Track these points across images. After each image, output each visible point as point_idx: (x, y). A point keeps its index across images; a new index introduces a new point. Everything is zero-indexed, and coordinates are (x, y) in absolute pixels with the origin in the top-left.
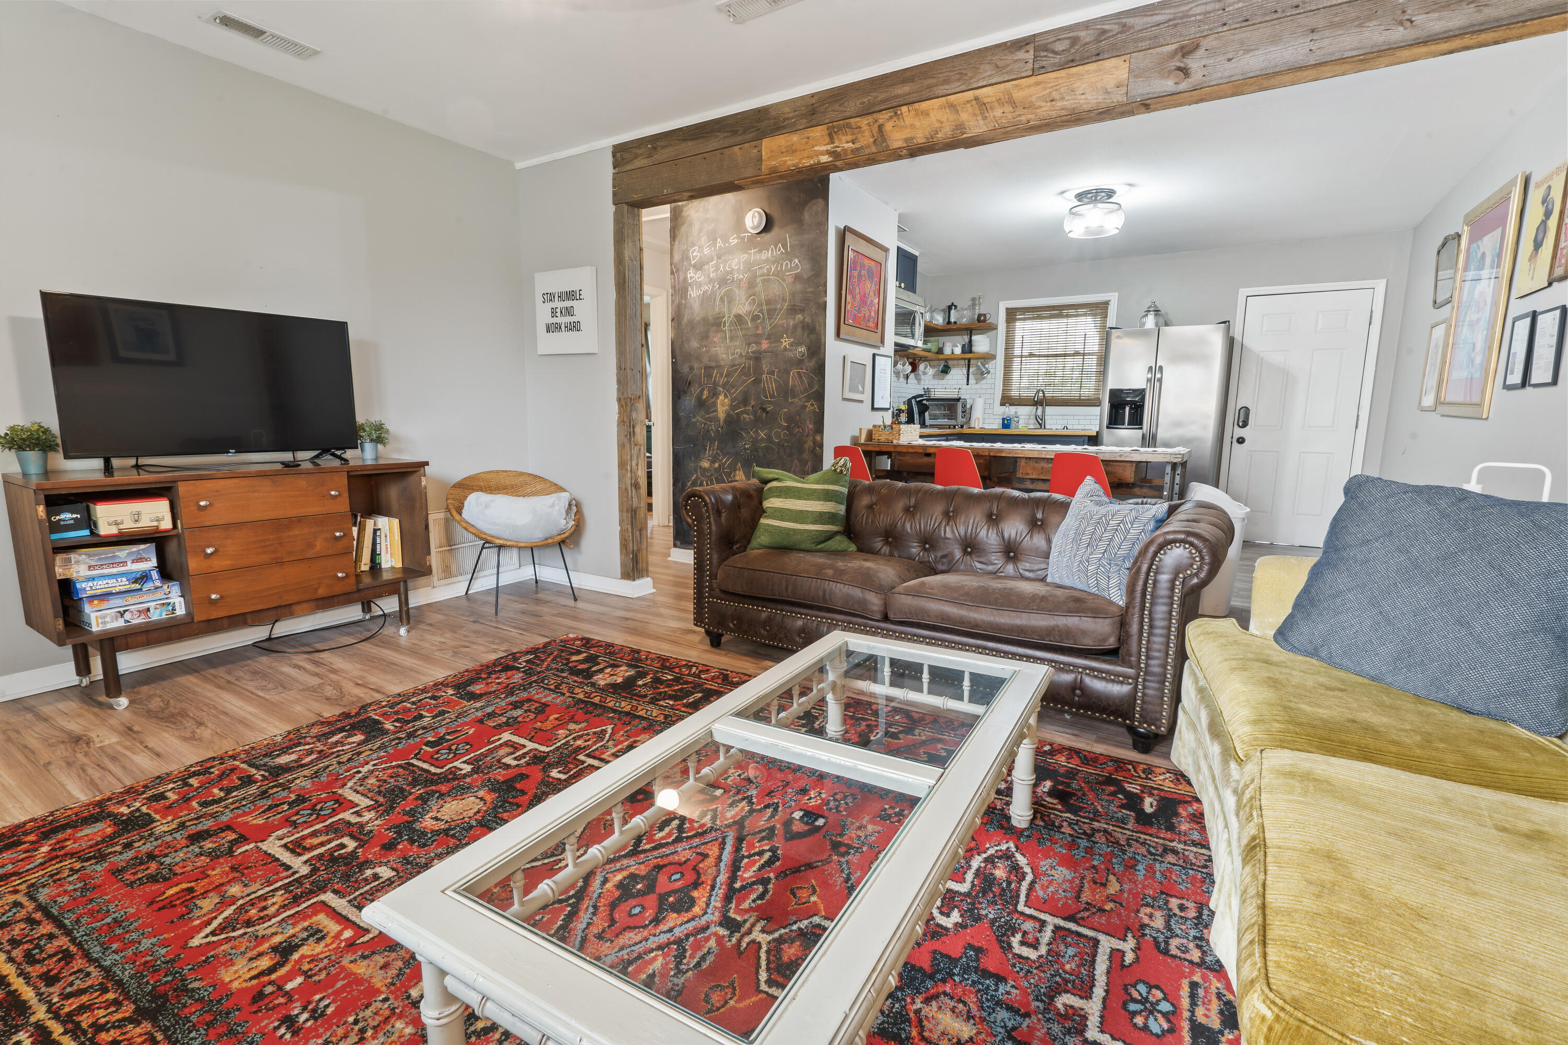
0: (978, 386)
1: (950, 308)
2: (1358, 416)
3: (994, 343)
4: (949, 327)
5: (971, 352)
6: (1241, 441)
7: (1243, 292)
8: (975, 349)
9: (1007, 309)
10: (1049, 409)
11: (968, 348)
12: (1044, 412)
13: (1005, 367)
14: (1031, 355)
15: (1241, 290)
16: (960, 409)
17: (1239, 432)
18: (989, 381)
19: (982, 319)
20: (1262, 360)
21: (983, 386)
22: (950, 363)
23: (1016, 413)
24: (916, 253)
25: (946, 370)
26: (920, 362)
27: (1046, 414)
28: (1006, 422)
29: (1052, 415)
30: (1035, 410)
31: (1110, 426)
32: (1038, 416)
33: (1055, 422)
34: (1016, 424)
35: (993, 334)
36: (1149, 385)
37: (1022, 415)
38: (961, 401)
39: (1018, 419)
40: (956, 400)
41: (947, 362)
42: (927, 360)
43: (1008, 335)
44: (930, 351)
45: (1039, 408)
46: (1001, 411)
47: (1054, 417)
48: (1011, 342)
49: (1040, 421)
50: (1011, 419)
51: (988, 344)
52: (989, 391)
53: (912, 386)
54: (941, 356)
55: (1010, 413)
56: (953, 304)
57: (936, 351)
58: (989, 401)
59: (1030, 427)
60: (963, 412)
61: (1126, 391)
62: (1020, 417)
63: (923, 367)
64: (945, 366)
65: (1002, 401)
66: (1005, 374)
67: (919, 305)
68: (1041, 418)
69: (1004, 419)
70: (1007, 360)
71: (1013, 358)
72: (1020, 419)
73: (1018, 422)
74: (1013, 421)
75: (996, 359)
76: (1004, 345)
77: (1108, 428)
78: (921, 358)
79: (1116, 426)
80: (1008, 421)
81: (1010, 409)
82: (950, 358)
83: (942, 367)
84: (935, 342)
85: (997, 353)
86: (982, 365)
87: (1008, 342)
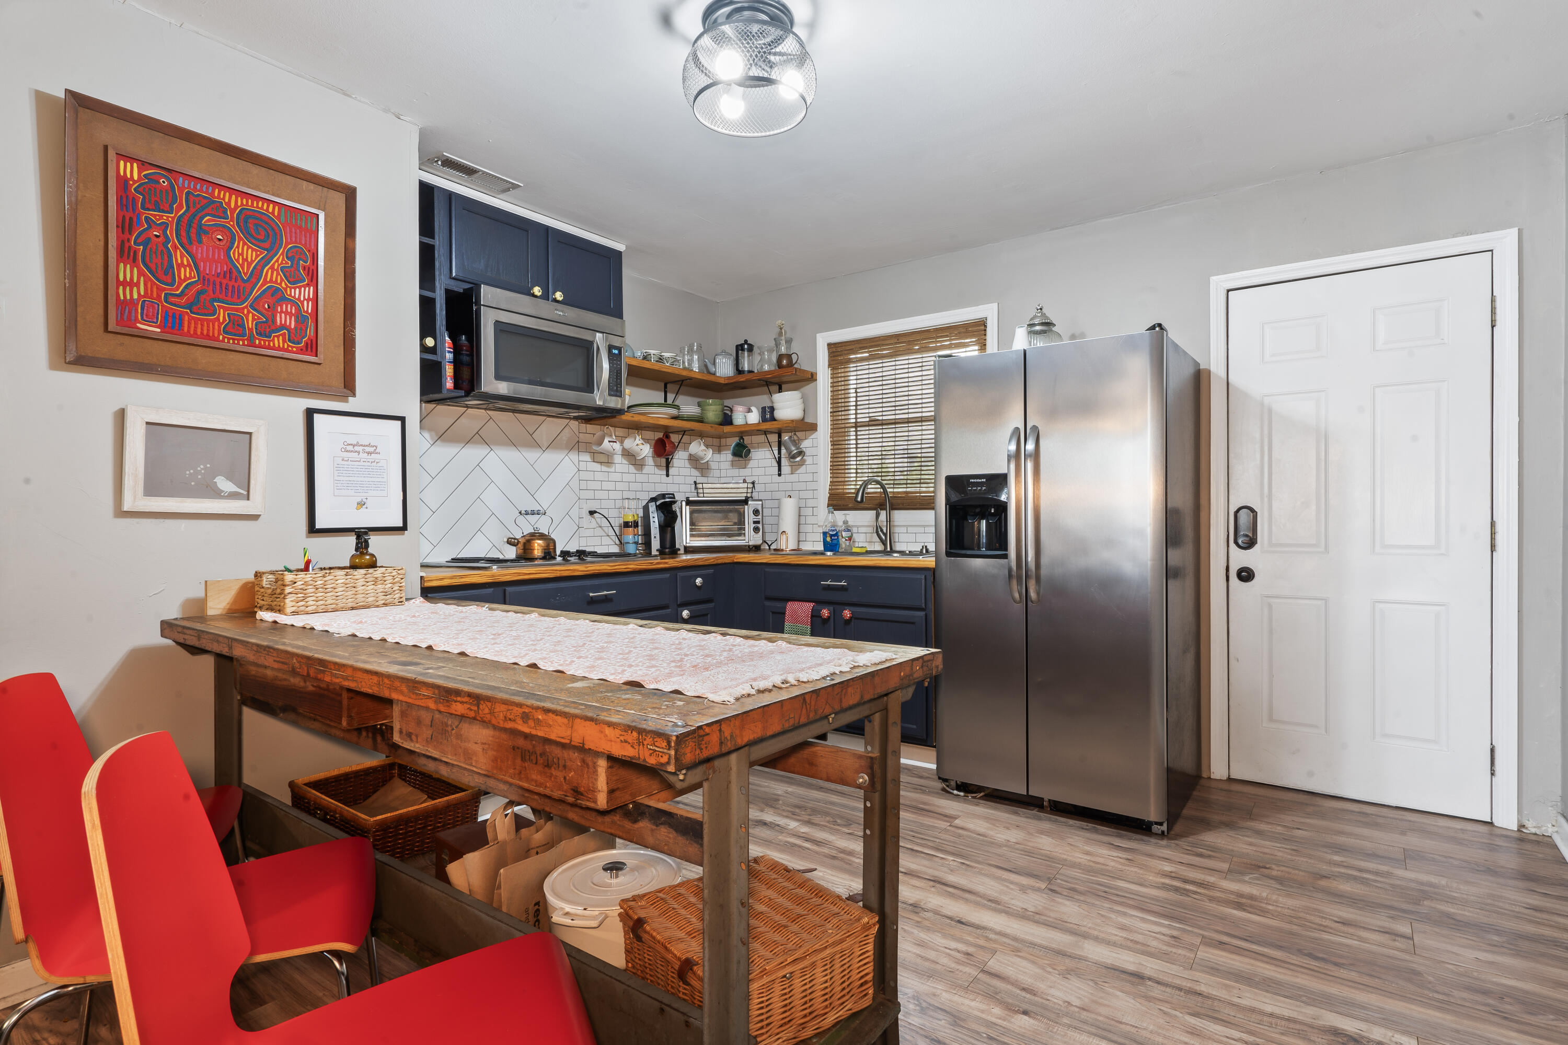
0: (794, 477)
1: (740, 348)
2: (1493, 524)
3: (809, 404)
4: (742, 378)
5: (773, 419)
6: (1246, 575)
7: (1219, 282)
8: (779, 414)
9: (829, 345)
10: (900, 517)
11: (768, 414)
12: (889, 520)
13: (834, 443)
14: (873, 423)
15: (1214, 279)
16: (749, 518)
17: (1240, 558)
18: (810, 468)
19: (786, 363)
20: (1270, 410)
21: (803, 477)
22: (747, 440)
23: (845, 522)
24: (620, 247)
25: (741, 452)
26: (686, 438)
27: (896, 524)
28: (828, 539)
29: (907, 526)
30: (878, 516)
31: (952, 551)
32: (882, 531)
33: (911, 537)
34: (847, 543)
35: (808, 388)
36: (1013, 466)
37: (858, 527)
38: (750, 503)
39: (849, 534)
40: (745, 502)
41: (742, 438)
42: (701, 435)
43: (835, 389)
44: (700, 420)
45: (883, 514)
46: (826, 519)
47: (910, 530)
48: (840, 401)
49: (884, 537)
50: (836, 535)
51: (801, 407)
52: (811, 486)
53: (678, 480)
54: (727, 429)
55: (840, 523)
56: (746, 342)
57: (719, 420)
58: (811, 503)
59: (870, 548)
60: (755, 522)
61: (975, 480)
62: (855, 530)
63: (697, 447)
64: (738, 445)
65: (831, 502)
66: (834, 456)
67: (603, 333)
68: (885, 531)
69: (825, 534)
70: (835, 431)
71: (845, 428)
72: (854, 535)
73: (850, 539)
74: (840, 537)
75: (816, 430)
76: (830, 406)
77: (948, 554)
78: (685, 431)
79: (964, 552)
80: (831, 538)
81: (840, 516)
82: (745, 432)
83: (734, 448)
84: (715, 405)
85: (816, 418)
86: (791, 441)
87: (835, 401)
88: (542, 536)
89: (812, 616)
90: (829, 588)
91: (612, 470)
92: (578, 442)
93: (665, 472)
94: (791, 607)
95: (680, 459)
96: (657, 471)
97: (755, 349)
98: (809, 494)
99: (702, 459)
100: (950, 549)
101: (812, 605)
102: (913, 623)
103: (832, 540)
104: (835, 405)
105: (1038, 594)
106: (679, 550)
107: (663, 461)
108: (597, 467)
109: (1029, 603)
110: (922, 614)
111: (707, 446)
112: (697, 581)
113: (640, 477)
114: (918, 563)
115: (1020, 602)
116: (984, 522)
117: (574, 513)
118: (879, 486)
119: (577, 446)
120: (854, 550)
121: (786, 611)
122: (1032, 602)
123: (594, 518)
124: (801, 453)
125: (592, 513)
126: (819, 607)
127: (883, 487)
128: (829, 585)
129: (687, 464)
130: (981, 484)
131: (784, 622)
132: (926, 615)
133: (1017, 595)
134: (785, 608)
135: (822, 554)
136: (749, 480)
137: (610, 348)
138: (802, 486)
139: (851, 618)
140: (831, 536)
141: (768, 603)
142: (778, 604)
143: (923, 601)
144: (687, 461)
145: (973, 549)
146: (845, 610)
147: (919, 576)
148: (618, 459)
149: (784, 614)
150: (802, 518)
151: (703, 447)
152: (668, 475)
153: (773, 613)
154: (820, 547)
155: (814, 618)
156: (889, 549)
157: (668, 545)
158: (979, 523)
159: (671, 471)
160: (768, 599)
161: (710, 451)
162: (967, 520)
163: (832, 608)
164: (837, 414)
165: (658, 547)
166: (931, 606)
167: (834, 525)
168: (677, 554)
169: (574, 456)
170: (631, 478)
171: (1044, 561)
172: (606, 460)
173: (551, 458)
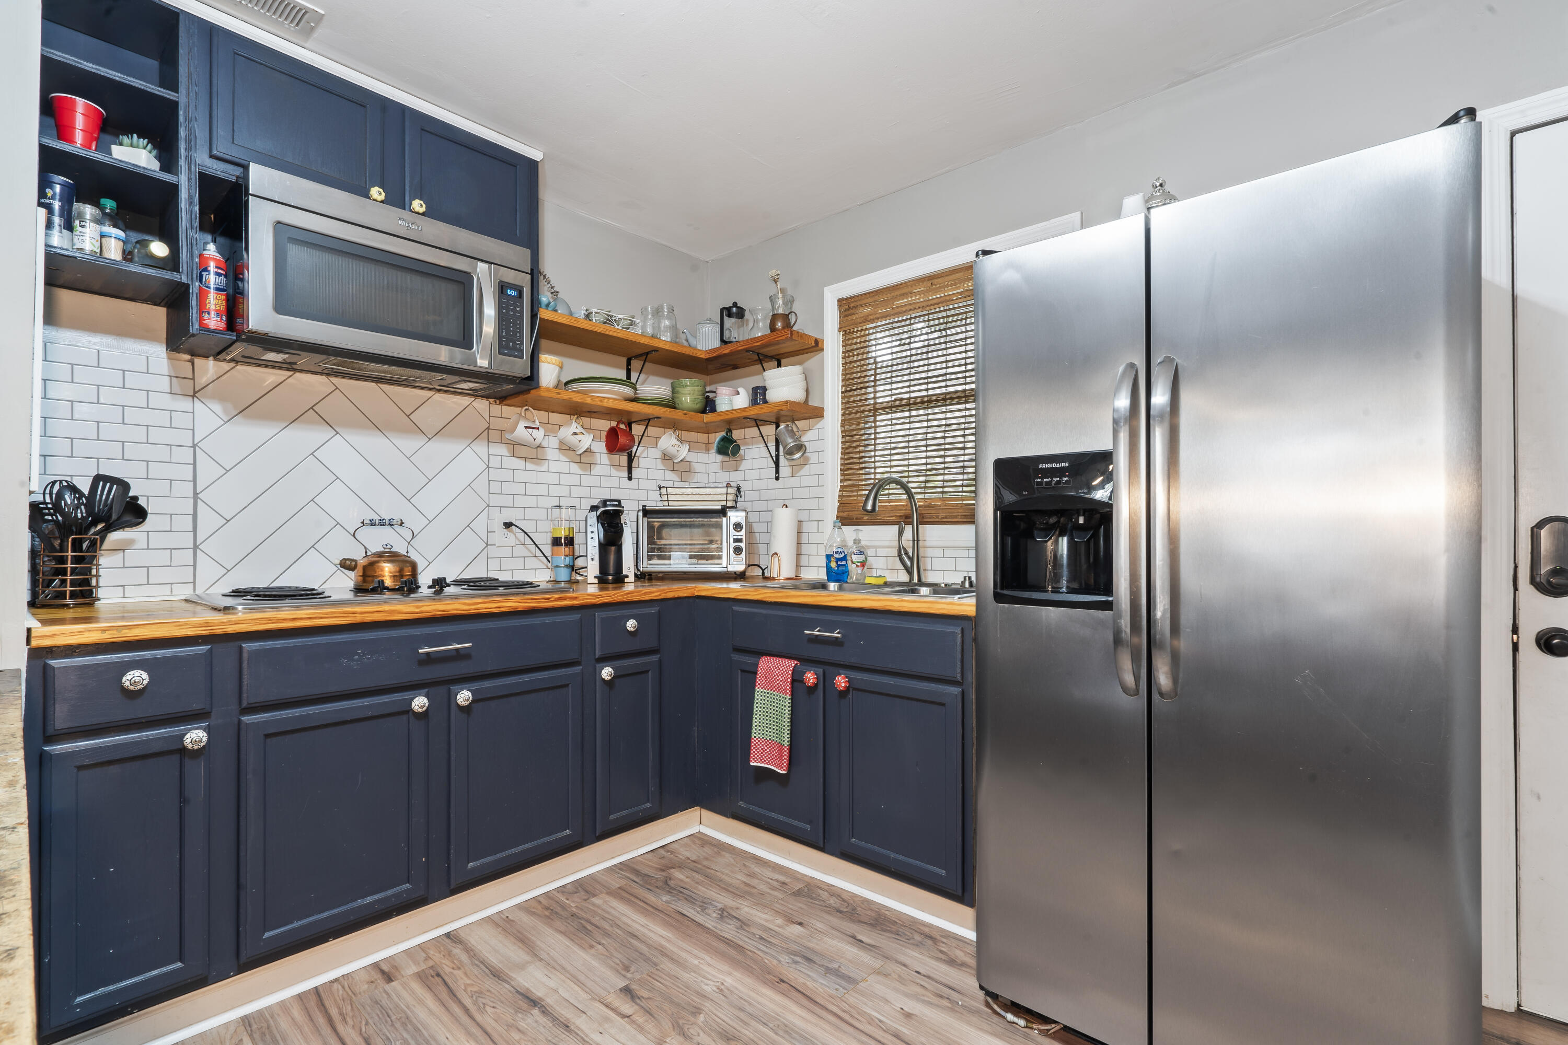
0: (795, 482)
1: (726, 313)
3: (812, 382)
4: (728, 351)
5: (766, 402)
6: (1560, 643)
7: (1498, 116)
8: (773, 396)
9: (841, 299)
10: (933, 534)
11: (759, 394)
12: (916, 539)
14: (896, 403)
15: (1484, 115)
16: (728, 534)
17: (1543, 611)
18: (815, 469)
19: (781, 325)
21: (807, 481)
22: (736, 435)
23: (857, 541)
24: (535, 154)
25: (729, 450)
26: (652, 430)
27: (928, 544)
28: (833, 565)
29: (944, 548)
30: (901, 533)
31: (1005, 592)
32: (907, 553)
33: (950, 564)
34: (859, 570)
35: (812, 362)
36: (1123, 436)
37: (876, 548)
38: (729, 514)
39: (862, 558)
40: (723, 512)
41: (730, 431)
42: (674, 426)
43: (848, 360)
44: (671, 404)
45: (908, 530)
46: (831, 537)
47: (948, 553)
48: (855, 376)
49: (909, 563)
50: (844, 559)
51: (803, 384)
52: (816, 492)
53: (644, 484)
54: (708, 417)
55: (850, 543)
56: (735, 304)
57: (699, 406)
58: (815, 515)
59: (890, 578)
60: (736, 541)
61: (1049, 466)
62: (870, 552)
63: (668, 441)
64: (724, 439)
65: (841, 514)
66: (845, 451)
67: (492, 263)
68: (911, 554)
69: (829, 557)
70: (848, 417)
71: (861, 412)
72: (869, 558)
73: (863, 565)
74: (849, 563)
75: (822, 417)
76: (841, 384)
77: (998, 597)
78: (649, 420)
79: (1026, 595)
80: (837, 563)
81: (849, 532)
82: (732, 422)
83: (719, 443)
84: (693, 386)
85: (823, 402)
86: (788, 431)
87: (848, 377)
88: (393, 557)
89: (793, 681)
90: (816, 640)
91: (544, 468)
92: (488, 428)
93: (626, 474)
94: (766, 665)
95: (647, 457)
96: (614, 472)
97: (747, 314)
98: (813, 504)
99: (675, 457)
100: (1002, 589)
101: (793, 663)
102: (943, 704)
103: (838, 566)
104: (848, 382)
105: (1175, 680)
106: (627, 576)
107: (624, 459)
108: (518, 463)
109: (1156, 697)
110: (956, 690)
111: (681, 440)
112: (628, 624)
113: (586, 480)
114: (950, 607)
115: (1137, 692)
116: (1064, 542)
117: (480, 525)
118: (902, 491)
119: (487, 434)
120: (869, 580)
121: (757, 670)
122: (1161, 694)
123: (512, 532)
124: (800, 447)
125: (508, 525)
126: (803, 668)
127: (908, 492)
128: (817, 636)
129: (660, 465)
130: (1060, 472)
131: (755, 686)
132: (963, 693)
133: (1129, 679)
134: (757, 665)
135: (824, 587)
136: (734, 484)
137: (502, 287)
138: (805, 493)
139: (847, 689)
140: (838, 560)
141: (736, 657)
142: (749, 659)
143: (959, 670)
144: (659, 461)
145: (1043, 589)
146: (840, 675)
147: (951, 629)
148: (552, 453)
149: (755, 673)
150: (804, 536)
151: (675, 442)
152: (630, 478)
153: (743, 671)
154: (822, 575)
155: (796, 684)
156: (916, 581)
157: (611, 570)
158: (1056, 543)
159: (635, 473)
160: (738, 650)
161: (686, 447)
162: (1033, 538)
163: (820, 671)
164: (851, 393)
165: (597, 573)
166: (971, 678)
167: (844, 544)
168: (623, 582)
169: (481, 448)
170: (575, 480)
171: (1187, 616)
172: (535, 454)
173: (442, 449)
